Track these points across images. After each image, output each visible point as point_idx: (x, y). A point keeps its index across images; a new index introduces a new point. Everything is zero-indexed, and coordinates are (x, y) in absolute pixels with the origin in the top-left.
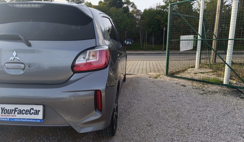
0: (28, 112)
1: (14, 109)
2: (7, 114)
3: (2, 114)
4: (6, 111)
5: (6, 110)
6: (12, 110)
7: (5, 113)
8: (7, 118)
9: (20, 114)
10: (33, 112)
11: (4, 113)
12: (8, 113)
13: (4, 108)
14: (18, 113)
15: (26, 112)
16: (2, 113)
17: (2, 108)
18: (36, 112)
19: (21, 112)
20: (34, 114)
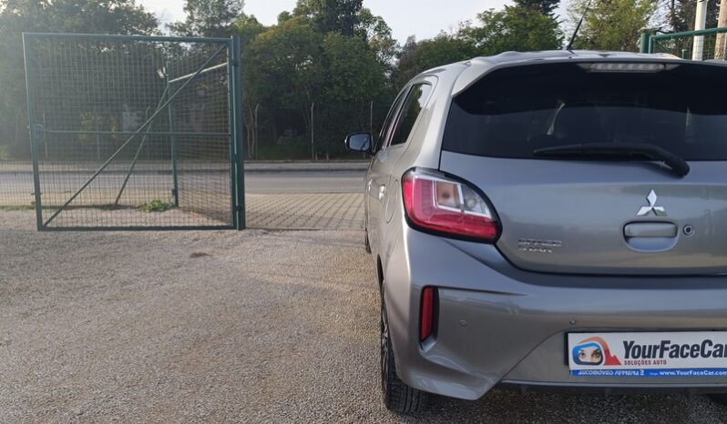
0: (697, 351)
1: (659, 343)
2: (641, 358)
3: (627, 360)
4: (637, 349)
5: (639, 347)
6: (655, 346)
7: (636, 354)
8: (639, 370)
9: (677, 356)
10: (712, 349)
11: (634, 357)
12: (644, 357)
13: (632, 343)
14: (671, 356)
15: (693, 350)
16: (627, 356)
17: (625, 343)
18: (721, 350)
19: (678, 352)
20: (715, 356)
